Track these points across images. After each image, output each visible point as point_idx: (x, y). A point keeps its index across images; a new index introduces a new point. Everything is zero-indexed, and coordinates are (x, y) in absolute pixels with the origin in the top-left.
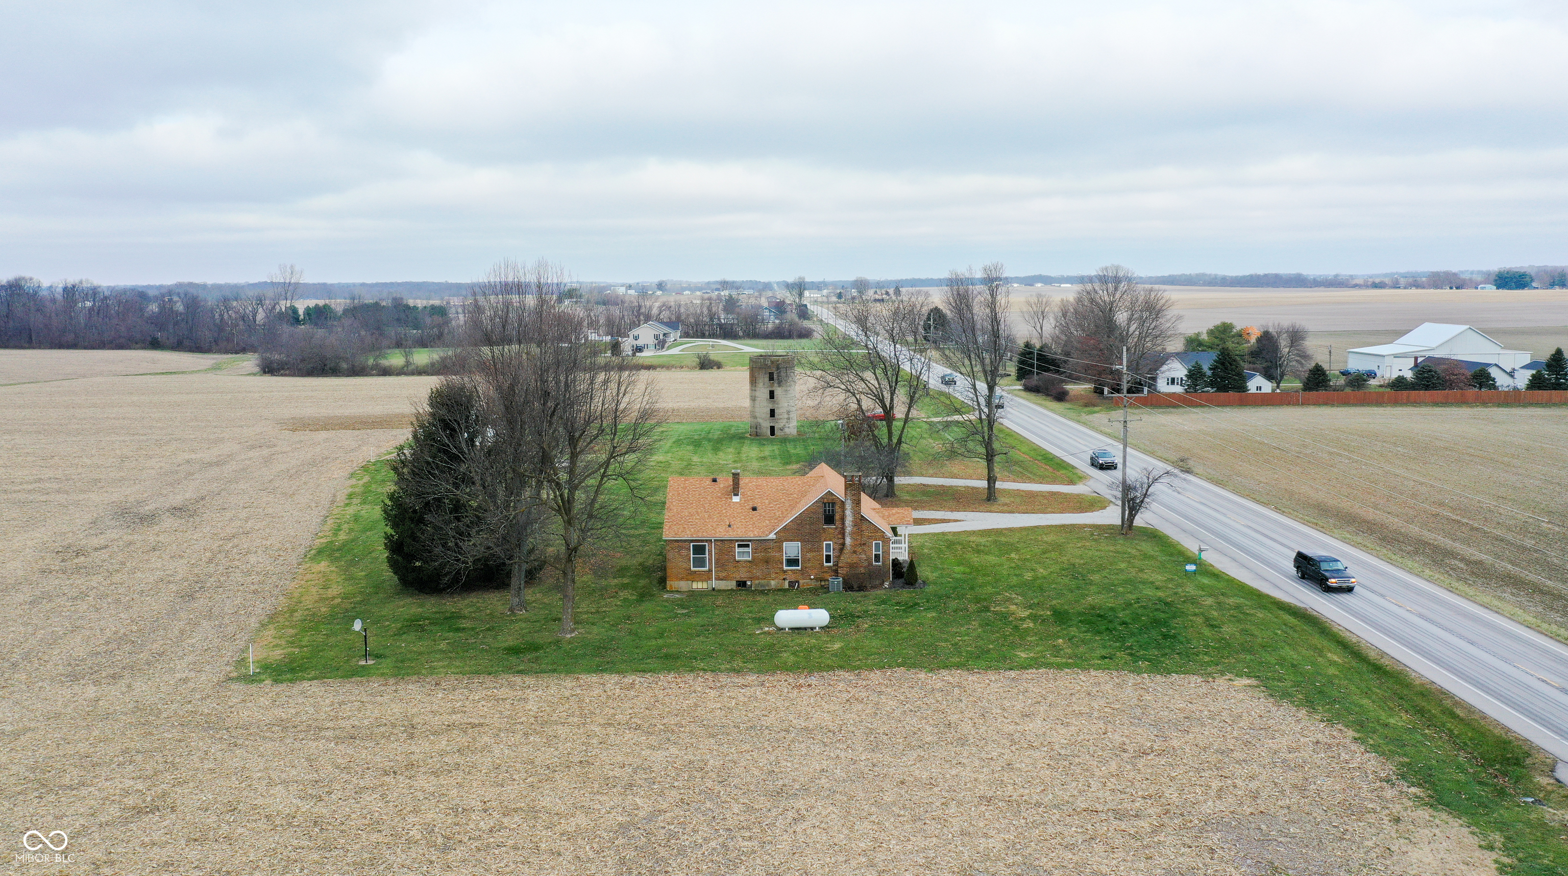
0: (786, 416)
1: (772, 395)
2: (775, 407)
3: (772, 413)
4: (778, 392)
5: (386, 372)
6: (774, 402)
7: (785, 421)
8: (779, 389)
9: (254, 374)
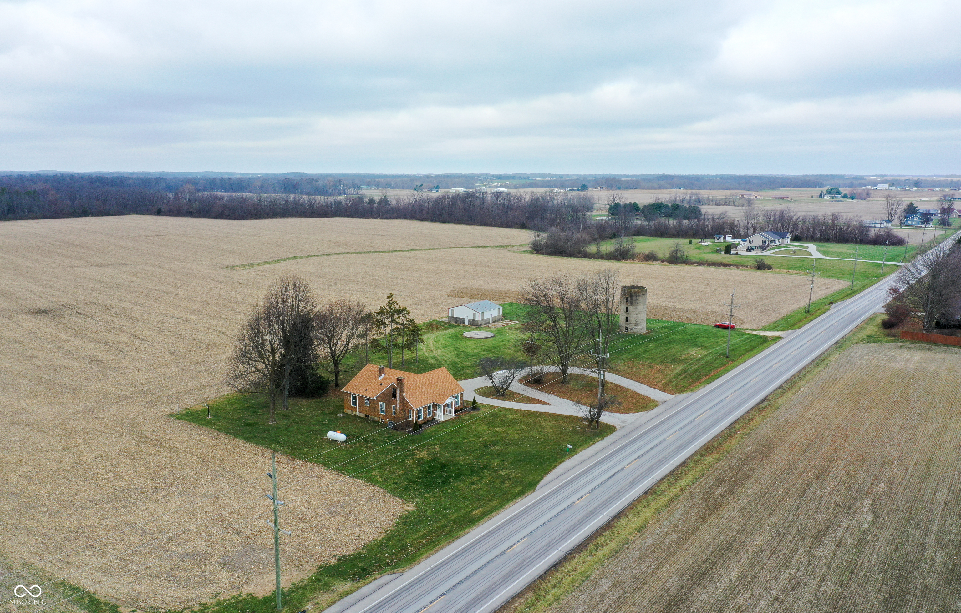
0: (635, 322)
1: (627, 309)
2: (628, 316)
3: (627, 319)
4: (631, 308)
5: (586, 255)
6: (628, 313)
7: (634, 325)
8: (631, 307)
9: (527, 251)
